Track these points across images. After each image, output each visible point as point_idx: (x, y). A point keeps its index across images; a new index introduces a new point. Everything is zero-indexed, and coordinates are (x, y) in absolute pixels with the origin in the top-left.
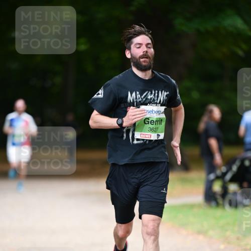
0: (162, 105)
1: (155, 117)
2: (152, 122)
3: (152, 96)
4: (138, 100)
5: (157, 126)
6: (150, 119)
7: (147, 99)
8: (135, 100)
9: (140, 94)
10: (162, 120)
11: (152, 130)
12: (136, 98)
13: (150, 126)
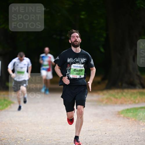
0: (82, 64)
1: (79, 69)
2: (77, 71)
3: (78, 60)
4: (72, 62)
5: (79, 72)
6: (77, 70)
7: (76, 61)
8: (70, 62)
9: (73, 59)
10: (82, 70)
11: (77, 74)
12: (71, 61)
13: (76, 72)
